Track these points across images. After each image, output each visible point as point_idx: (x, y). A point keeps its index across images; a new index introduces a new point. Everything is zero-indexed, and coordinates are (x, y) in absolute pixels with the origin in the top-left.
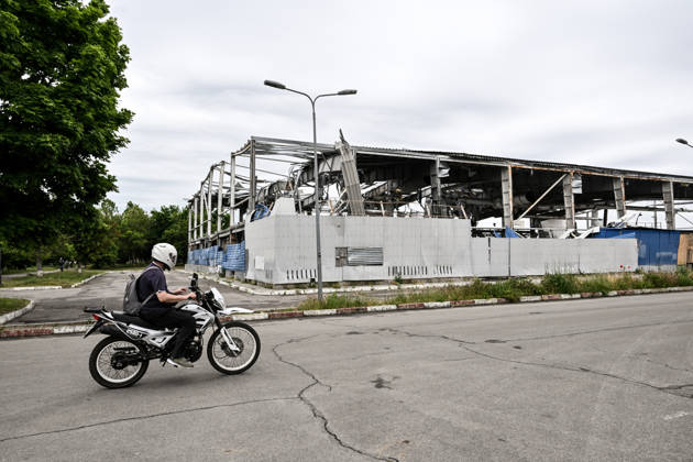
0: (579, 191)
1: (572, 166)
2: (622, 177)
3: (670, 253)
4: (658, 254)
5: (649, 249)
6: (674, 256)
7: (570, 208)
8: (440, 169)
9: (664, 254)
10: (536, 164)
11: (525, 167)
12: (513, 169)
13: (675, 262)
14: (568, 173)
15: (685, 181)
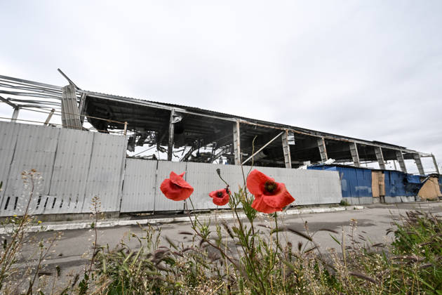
0: (293, 143)
1: (287, 126)
2: (323, 138)
3: (366, 187)
4: (356, 188)
5: (349, 183)
6: (369, 189)
7: (287, 155)
8: (174, 117)
9: (361, 188)
10: (259, 122)
11: (251, 123)
12: (240, 123)
13: (371, 194)
14: (285, 131)
15: (363, 143)
